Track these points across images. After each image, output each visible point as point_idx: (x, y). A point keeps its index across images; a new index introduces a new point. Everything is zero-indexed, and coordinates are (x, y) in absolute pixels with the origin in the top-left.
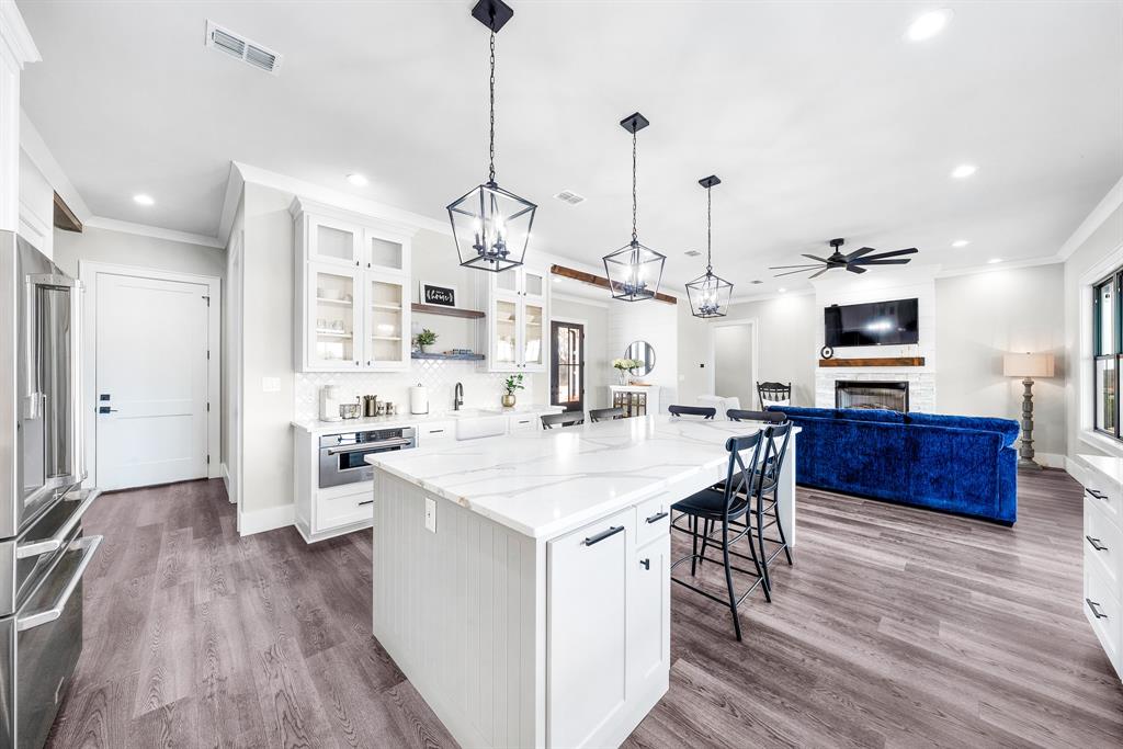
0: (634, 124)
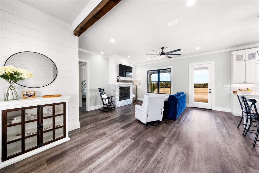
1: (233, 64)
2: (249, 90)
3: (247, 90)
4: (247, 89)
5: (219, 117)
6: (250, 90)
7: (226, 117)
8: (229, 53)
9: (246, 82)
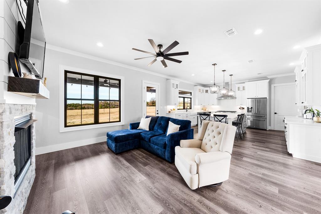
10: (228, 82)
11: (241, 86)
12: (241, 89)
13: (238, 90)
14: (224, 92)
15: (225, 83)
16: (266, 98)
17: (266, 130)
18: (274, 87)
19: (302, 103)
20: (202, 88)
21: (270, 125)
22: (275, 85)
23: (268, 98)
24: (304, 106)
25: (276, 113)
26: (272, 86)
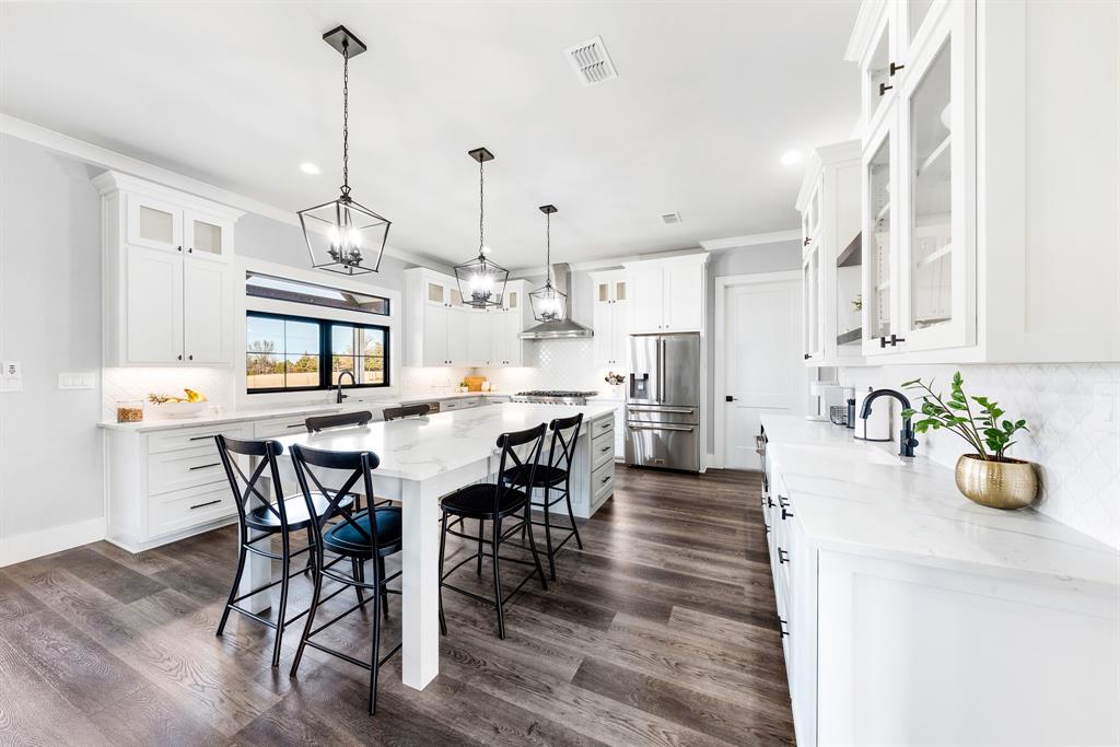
0: (482, 156)
1: (122, 246)
2: (195, 395)
3: (185, 396)
4: (187, 390)
5: (46, 623)
6: (200, 399)
7: (103, 595)
8: (91, 178)
9: (187, 356)
10: (567, 264)
11: (611, 279)
12: (612, 293)
13: (601, 300)
14: (552, 304)
15: (554, 265)
16: (698, 333)
17: (695, 475)
18: (726, 287)
19: (807, 357)
20: (446, 281)
21: (711, 450)
22: (729, 280)
23: (702, 334)
24: (820, 368)
25: (729, 399)
26: (720, 282)
